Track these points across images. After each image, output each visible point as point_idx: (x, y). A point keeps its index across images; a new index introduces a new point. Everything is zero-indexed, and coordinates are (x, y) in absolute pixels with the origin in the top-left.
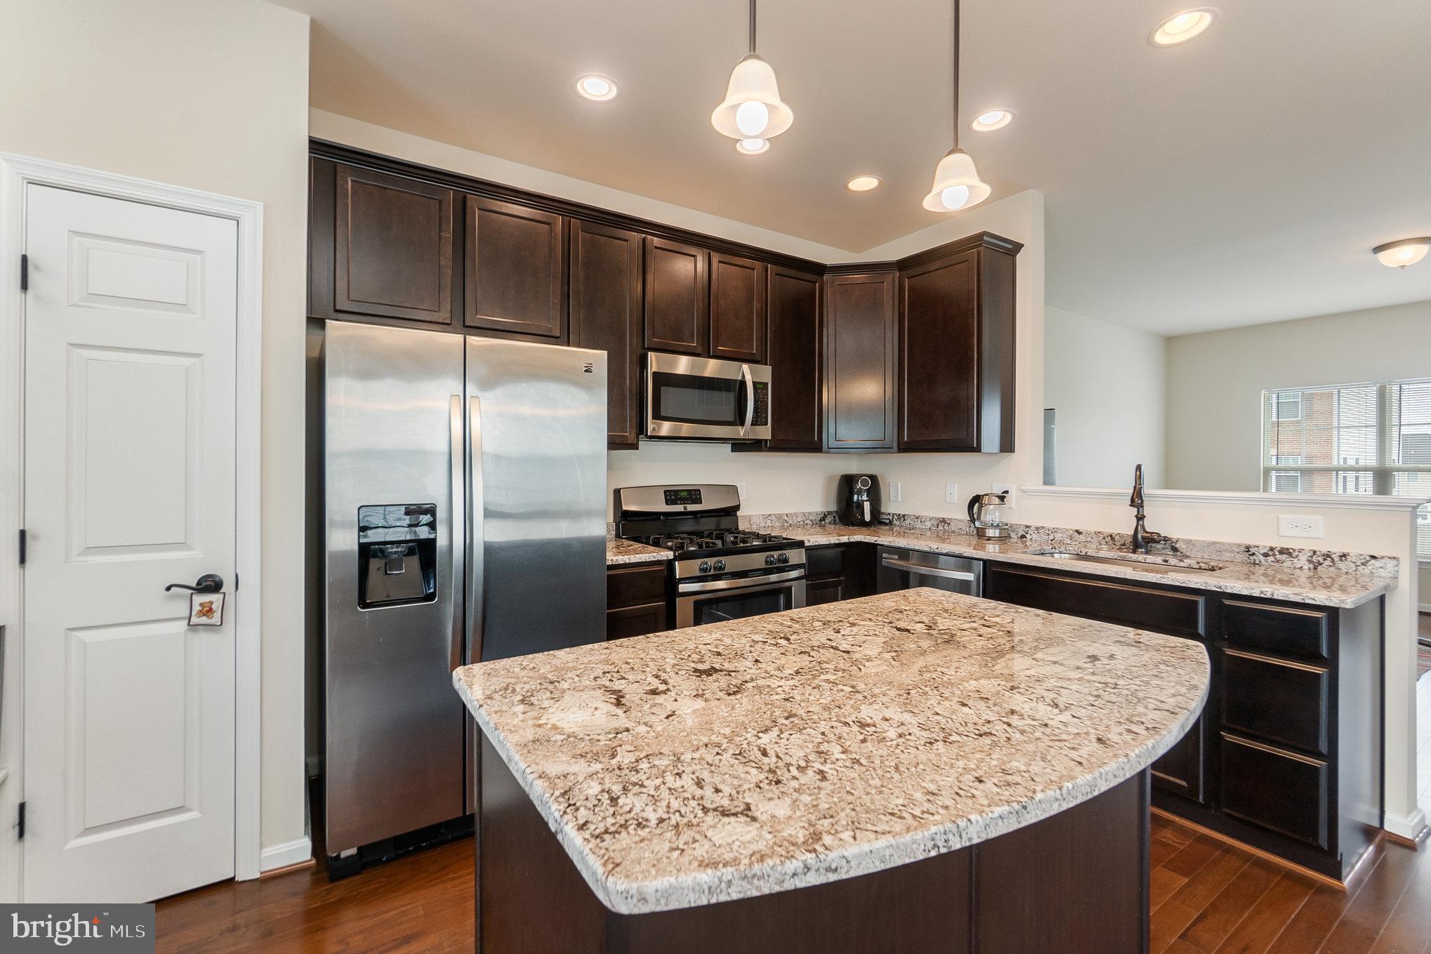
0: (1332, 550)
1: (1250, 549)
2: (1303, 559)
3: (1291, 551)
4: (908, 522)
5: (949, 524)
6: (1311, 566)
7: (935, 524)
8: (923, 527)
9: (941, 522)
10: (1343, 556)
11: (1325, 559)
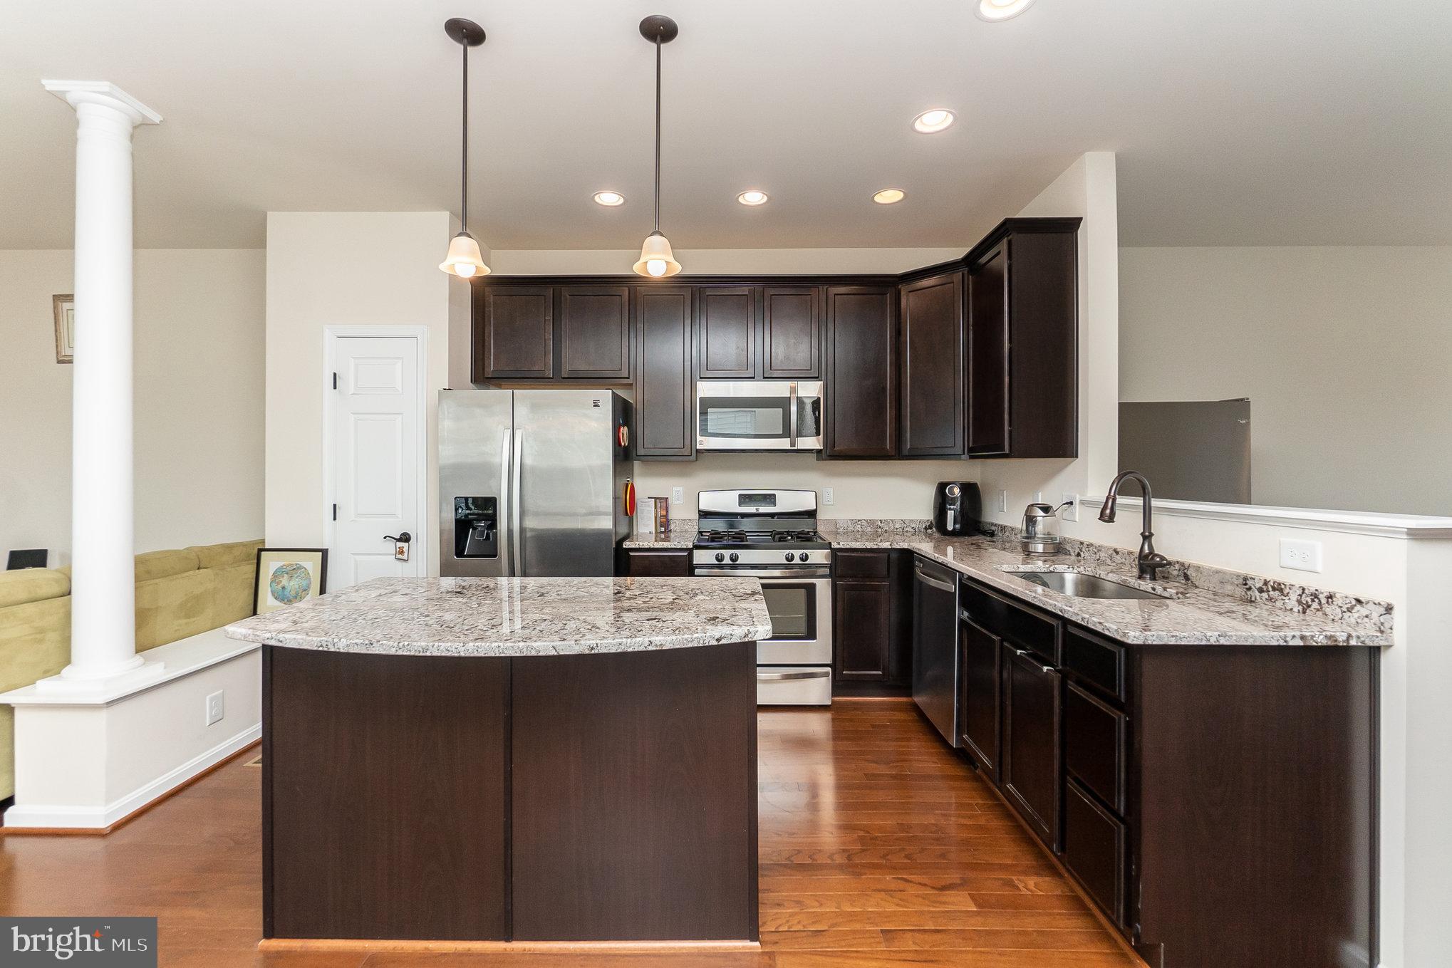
0: (1321, 589)
1: (1247, 582)
2: (1294, 597)
3: (1283, 586)
6: (1301, 608)
10: (1330, 597)
11: (1313, 601)
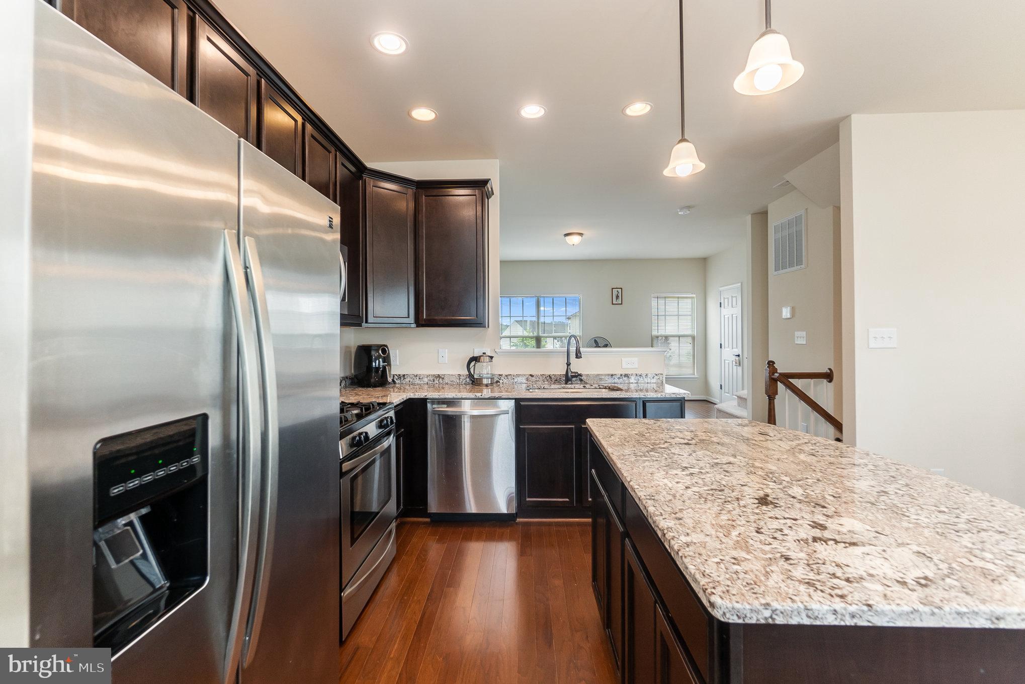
1: (612, 377)
3: (630, 375)
4: (407, 380)
5: (443, 378)
7: (432, 379)
8: (422, 382)
9: (437, 377)
